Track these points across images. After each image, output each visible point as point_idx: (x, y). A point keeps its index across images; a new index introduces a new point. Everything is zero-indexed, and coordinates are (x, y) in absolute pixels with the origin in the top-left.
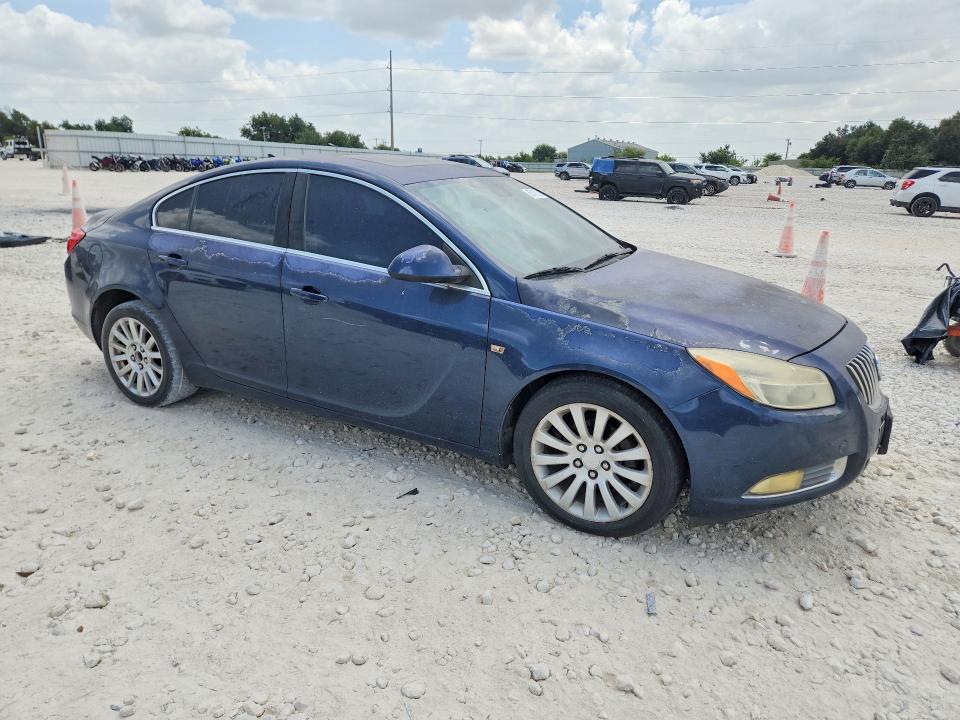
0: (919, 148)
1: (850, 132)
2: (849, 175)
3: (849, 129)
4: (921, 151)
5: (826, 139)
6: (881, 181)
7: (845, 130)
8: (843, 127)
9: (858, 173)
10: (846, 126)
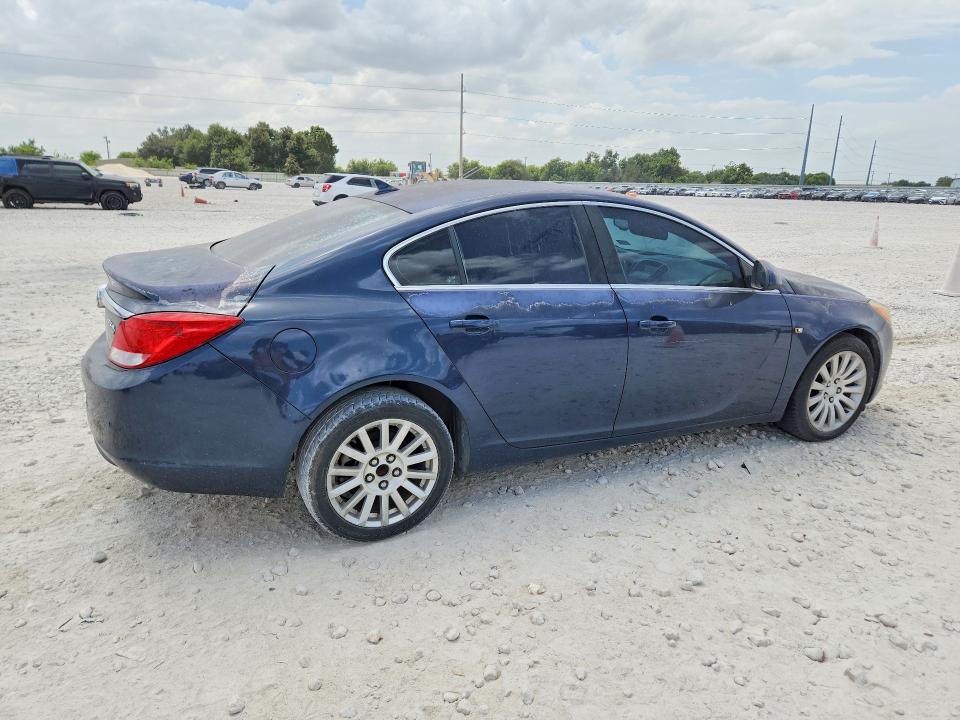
0: (238, 151)
1: (170, 133)
2: (218, 177)
3: (169, 130)
4: (241, 155)
5: (150, 139)
6: (247, 183)
7: (165, 131)
8: (162, 129)
9: (225, 174)
10: (166, 128)
